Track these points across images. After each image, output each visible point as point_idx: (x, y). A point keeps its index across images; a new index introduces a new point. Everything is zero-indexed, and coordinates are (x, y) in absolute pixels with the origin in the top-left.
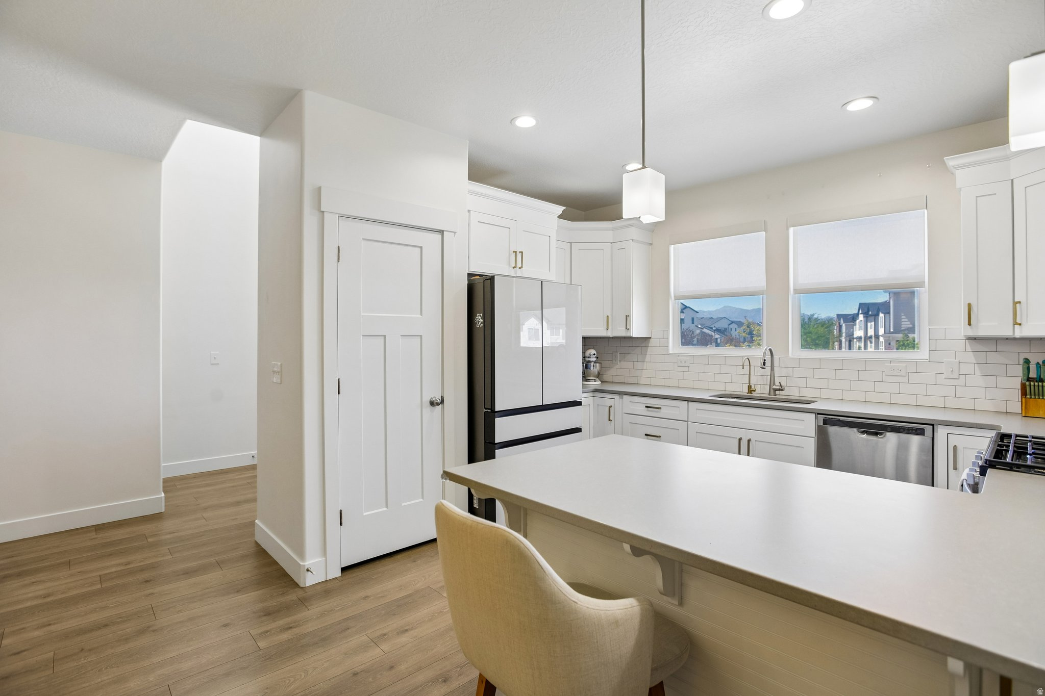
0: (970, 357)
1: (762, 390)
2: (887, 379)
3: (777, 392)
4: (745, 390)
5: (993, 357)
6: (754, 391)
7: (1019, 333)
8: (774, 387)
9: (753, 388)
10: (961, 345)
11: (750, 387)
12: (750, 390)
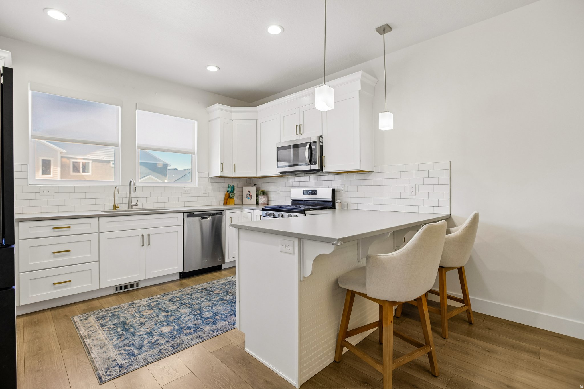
0: (210, 185)
1: (123, 206)
2: (183, 195)
3: (133, 207)
4: (111, 208)
5: (217, 185)
6: (118, 208)
7: (234, 175)
8: (132, 204)
9: (117, 206)
10: (207, 180)
11: (115, 206)
12: (115, 207)
